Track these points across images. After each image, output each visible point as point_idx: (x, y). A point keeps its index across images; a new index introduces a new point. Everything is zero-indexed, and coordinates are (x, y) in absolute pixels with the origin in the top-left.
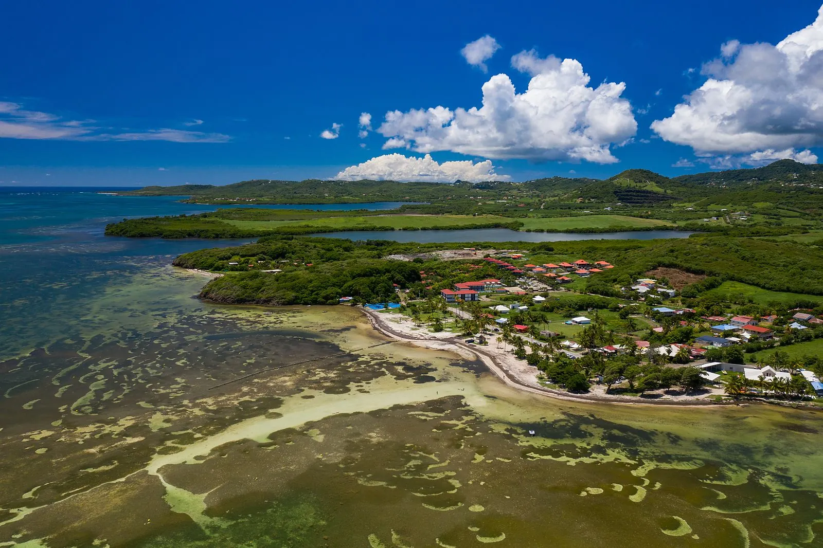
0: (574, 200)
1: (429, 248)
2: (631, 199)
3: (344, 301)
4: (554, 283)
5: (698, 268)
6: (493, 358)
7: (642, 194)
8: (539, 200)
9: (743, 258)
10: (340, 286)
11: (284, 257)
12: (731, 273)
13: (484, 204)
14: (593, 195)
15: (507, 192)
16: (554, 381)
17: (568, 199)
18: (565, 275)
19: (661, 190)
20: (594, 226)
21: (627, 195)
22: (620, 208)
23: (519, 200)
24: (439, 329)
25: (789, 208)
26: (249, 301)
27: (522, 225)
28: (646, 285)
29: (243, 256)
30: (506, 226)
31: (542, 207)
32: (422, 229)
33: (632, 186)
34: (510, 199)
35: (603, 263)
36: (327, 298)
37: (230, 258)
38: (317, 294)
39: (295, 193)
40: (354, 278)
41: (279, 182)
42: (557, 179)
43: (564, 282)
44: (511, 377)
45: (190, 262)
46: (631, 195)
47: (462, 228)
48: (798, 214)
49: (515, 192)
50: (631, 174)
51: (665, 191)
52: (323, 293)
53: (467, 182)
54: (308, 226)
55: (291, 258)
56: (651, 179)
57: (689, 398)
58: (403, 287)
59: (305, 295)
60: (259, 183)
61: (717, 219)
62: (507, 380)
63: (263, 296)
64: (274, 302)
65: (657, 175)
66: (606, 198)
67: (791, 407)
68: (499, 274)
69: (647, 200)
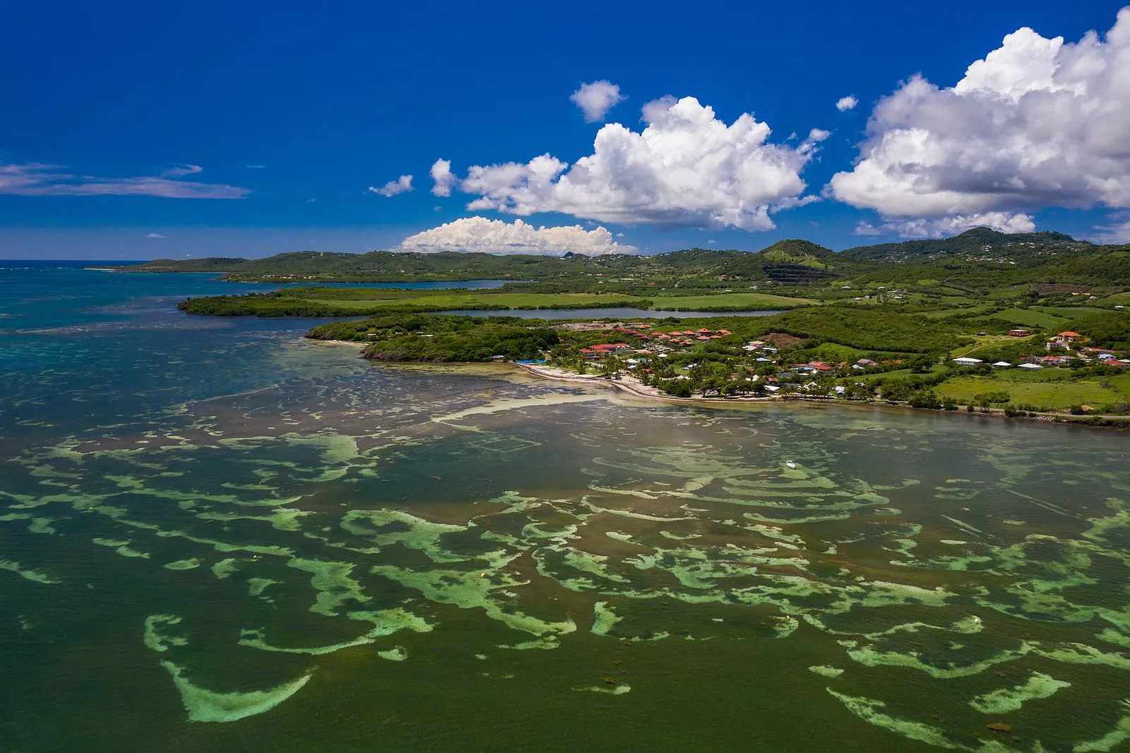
0: (716, 277)
1: (556, 321)
2: (784, 277)
3: (496, 359)
4: (677, 346)
5: (804, 332)
6: (626, 386)
7: (797, 270)
8: (674, 278)
9: (846, 325)
10: (492, 347)
11: (419, 329)
12: (829, 336)
13: (606, 282)
14: (738, 272)
15: (633, 268)
16: (669, 393)
17: (708, 276)
18: (688, 341)
19: (821, 266)
20: (730, 305)
21: (780, 272)
22: (770, 287)
23: (650, 278)
24: (582, 372)
25: (956, 286)
26: (414, 359)
27: (652, 303)
28: (755, 345)
29: (379, 328)
30: (633, 306)
31: (676, 286)
32: (539, 308)
33: (787, 261)
34: (637, 277)
35: (722, 331)
36: (482, 355)
37: (367, 330)
38: (473, 353)
39: (358, 269)
40: (502, 340)
41: (333, 254)
42: (697, 250)
43: (686, 345)
44: (640, 393)
45: (328, 334)
46: (784, 272)
47: (584, 308)
48: (962, 293)
49: (643, 268)
50: (785, 245)
51: (826, 267)
52: (478, 352)
53: (582, 255)
54: (410, 305)
55: (425, 329)
56: (810, 252)
57: (756, 399)
58: (545, 349)
59: (463, 354)
60: (307, 255)
61: (870, 298)
62: (637, 394)
63: (426, 355)
64: (436, 359)
65: (818, 247)
66: (754, 275)
67: (819, 402)
68: (629, 340)
69: (803, 277)
